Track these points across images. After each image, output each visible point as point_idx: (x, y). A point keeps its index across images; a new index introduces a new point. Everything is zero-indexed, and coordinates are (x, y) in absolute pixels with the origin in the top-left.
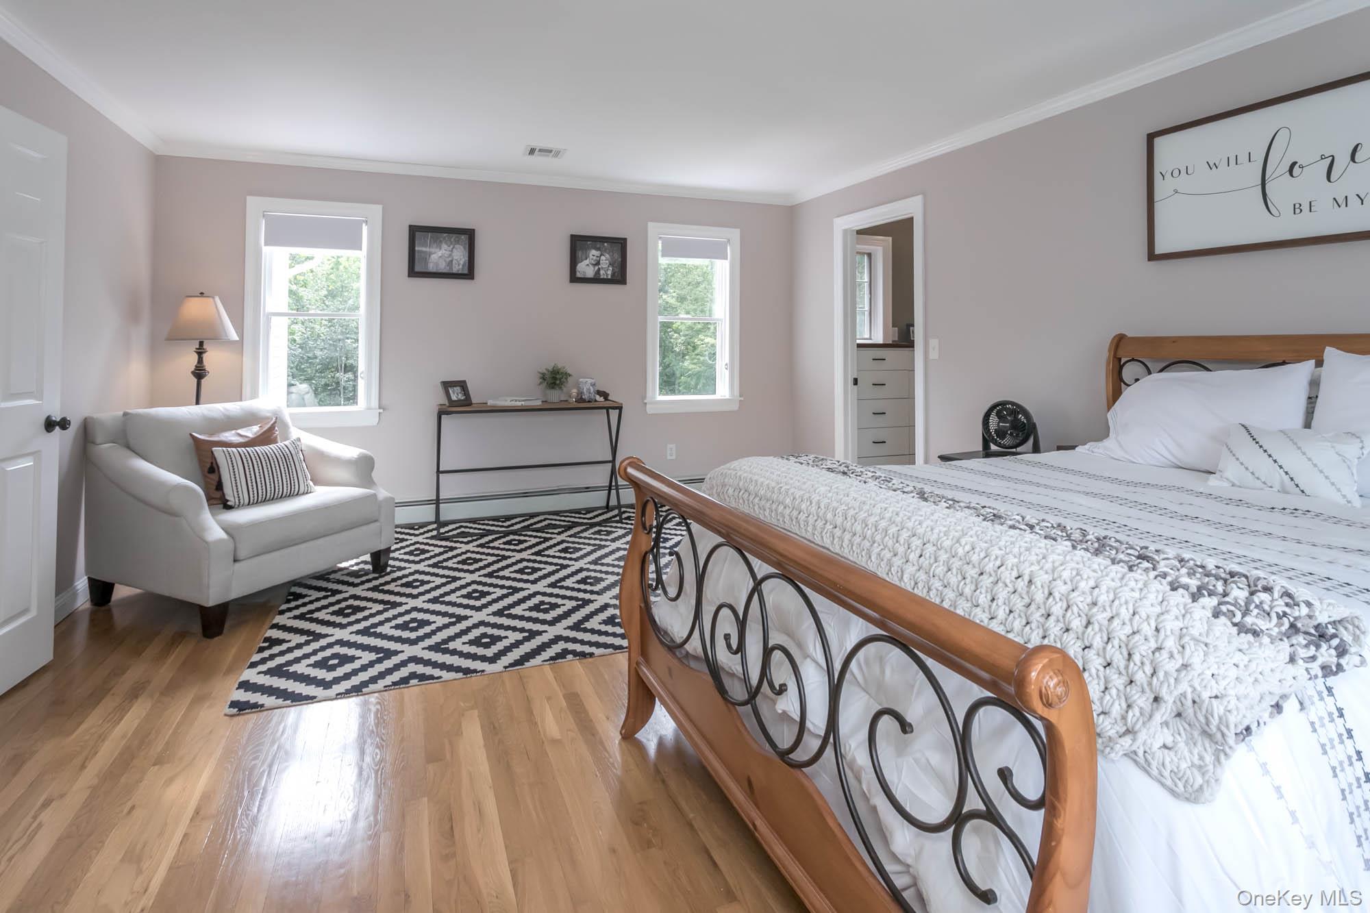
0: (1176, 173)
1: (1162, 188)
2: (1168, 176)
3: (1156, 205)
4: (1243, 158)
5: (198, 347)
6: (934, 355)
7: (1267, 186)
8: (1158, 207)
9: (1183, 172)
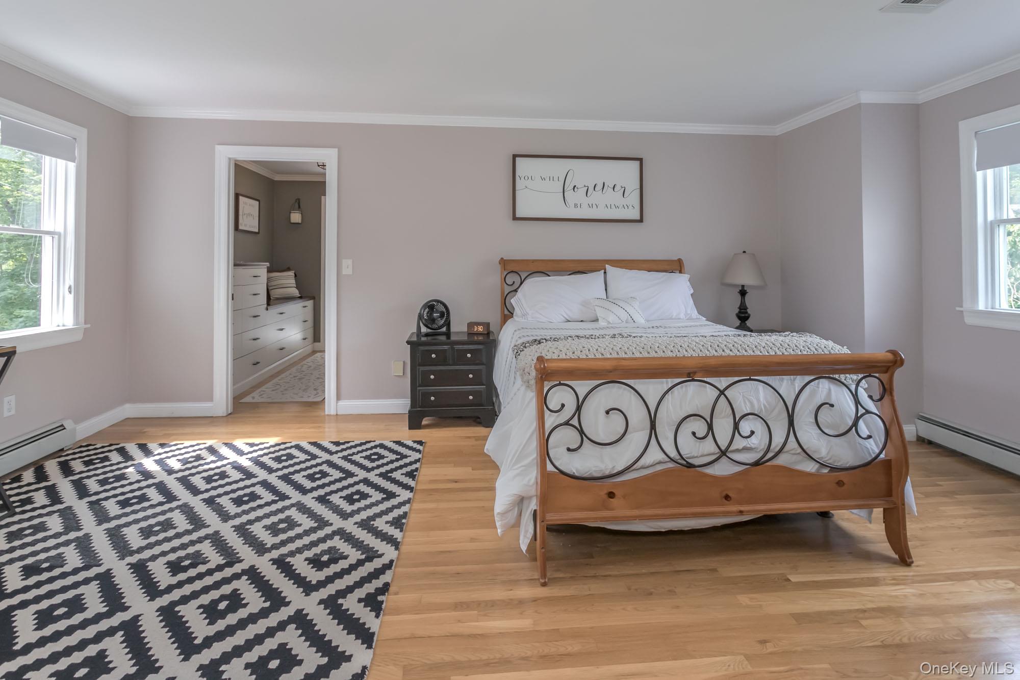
0: (526, 178)
1: (520, 184)
2: (523, 178)
3: (516, 192)
4: (556, 179)
6: (347, 270)
7: (565, 194)
8: (517, 193)
9: (530, 178)
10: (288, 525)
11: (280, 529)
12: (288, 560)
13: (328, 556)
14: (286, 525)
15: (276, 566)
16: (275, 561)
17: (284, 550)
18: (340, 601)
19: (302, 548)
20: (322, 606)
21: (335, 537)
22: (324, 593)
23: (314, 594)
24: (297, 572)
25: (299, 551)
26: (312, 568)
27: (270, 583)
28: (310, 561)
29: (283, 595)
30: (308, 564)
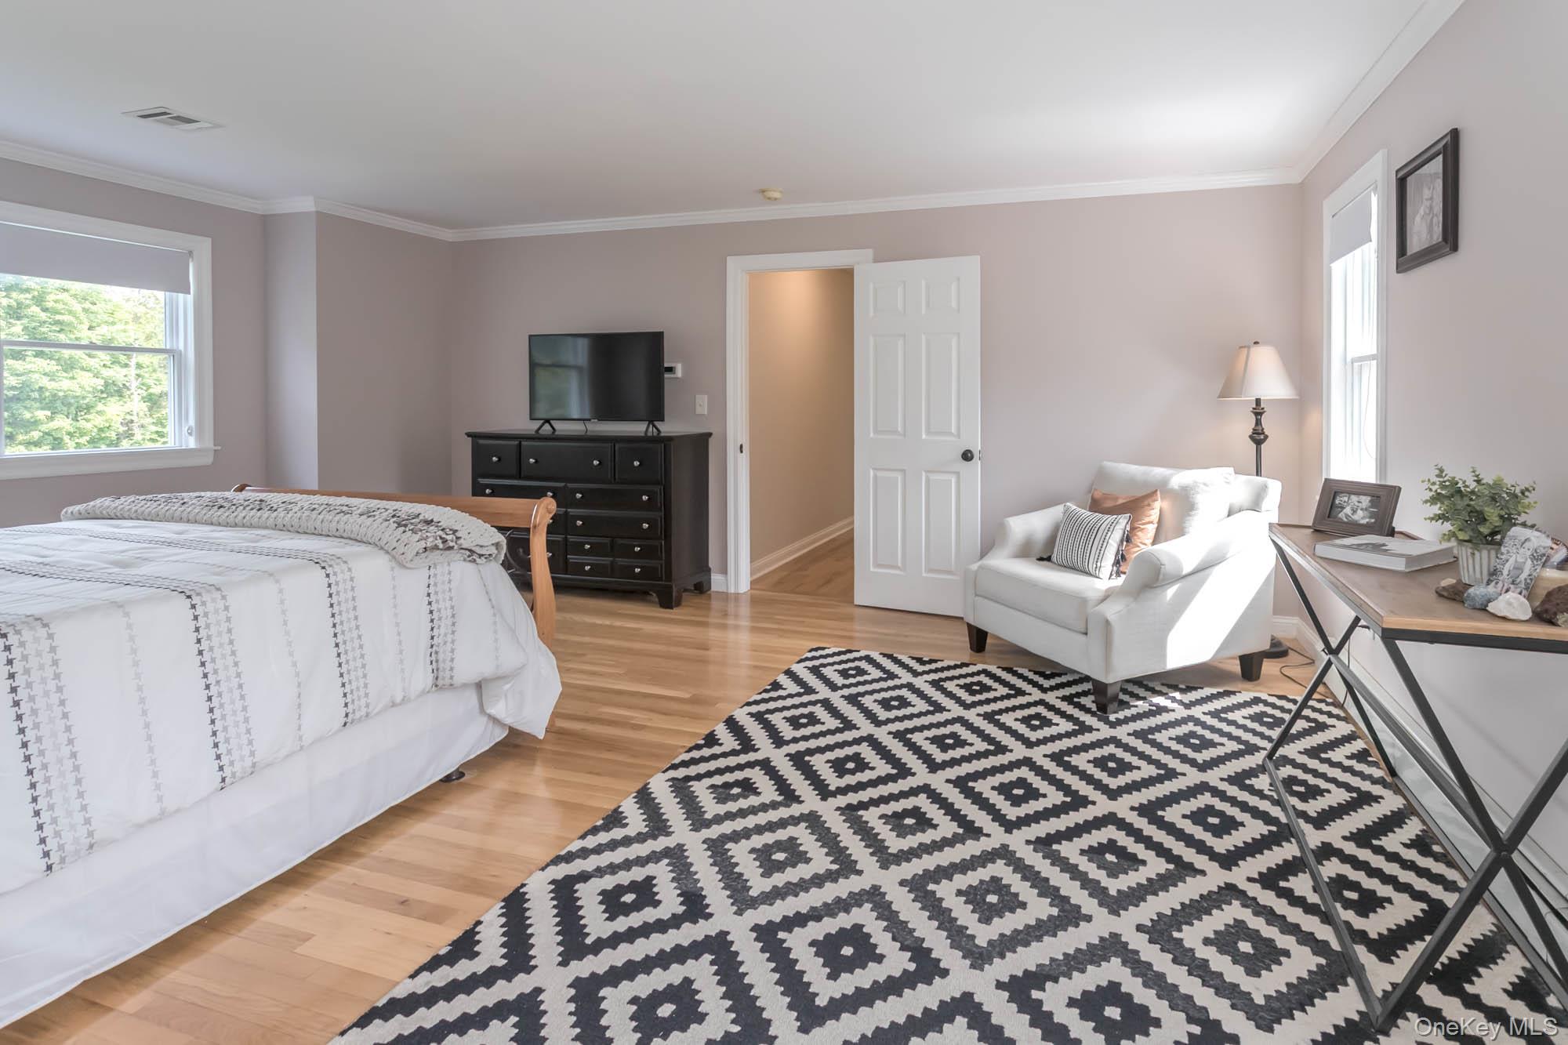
5: (1254, 406)
10: (771, 855)
11: (784, 851)
12: (780, 798)
13: (732, 792)
14: (773, 857)
15: (796, 794)
16: (797, 800)
17: (783, 813)
18: (739, 747)
19: (760, 811)
20: (756, 747)
21: (710, 817)
22: (752, 757)
23: (761, 758)
24: (773, 782)
25: (764, 808)
26: (755, 783)
27: (803, 777)
28: (756, 792)
29: (792, 763)
30: (757, 788)
